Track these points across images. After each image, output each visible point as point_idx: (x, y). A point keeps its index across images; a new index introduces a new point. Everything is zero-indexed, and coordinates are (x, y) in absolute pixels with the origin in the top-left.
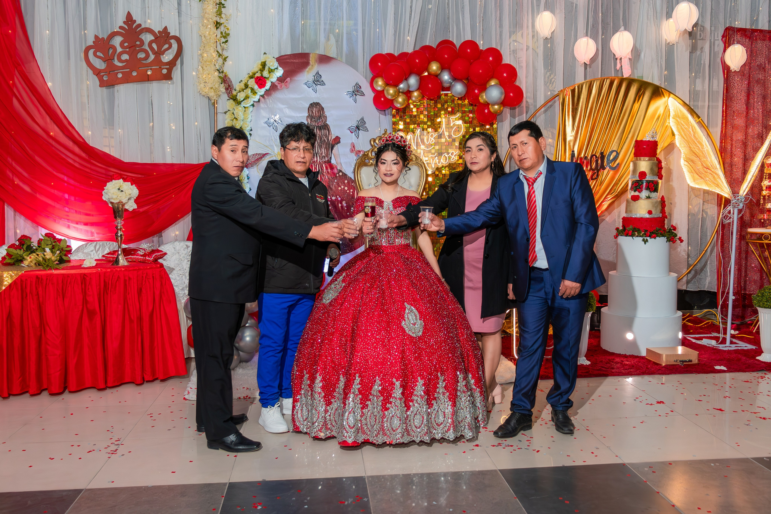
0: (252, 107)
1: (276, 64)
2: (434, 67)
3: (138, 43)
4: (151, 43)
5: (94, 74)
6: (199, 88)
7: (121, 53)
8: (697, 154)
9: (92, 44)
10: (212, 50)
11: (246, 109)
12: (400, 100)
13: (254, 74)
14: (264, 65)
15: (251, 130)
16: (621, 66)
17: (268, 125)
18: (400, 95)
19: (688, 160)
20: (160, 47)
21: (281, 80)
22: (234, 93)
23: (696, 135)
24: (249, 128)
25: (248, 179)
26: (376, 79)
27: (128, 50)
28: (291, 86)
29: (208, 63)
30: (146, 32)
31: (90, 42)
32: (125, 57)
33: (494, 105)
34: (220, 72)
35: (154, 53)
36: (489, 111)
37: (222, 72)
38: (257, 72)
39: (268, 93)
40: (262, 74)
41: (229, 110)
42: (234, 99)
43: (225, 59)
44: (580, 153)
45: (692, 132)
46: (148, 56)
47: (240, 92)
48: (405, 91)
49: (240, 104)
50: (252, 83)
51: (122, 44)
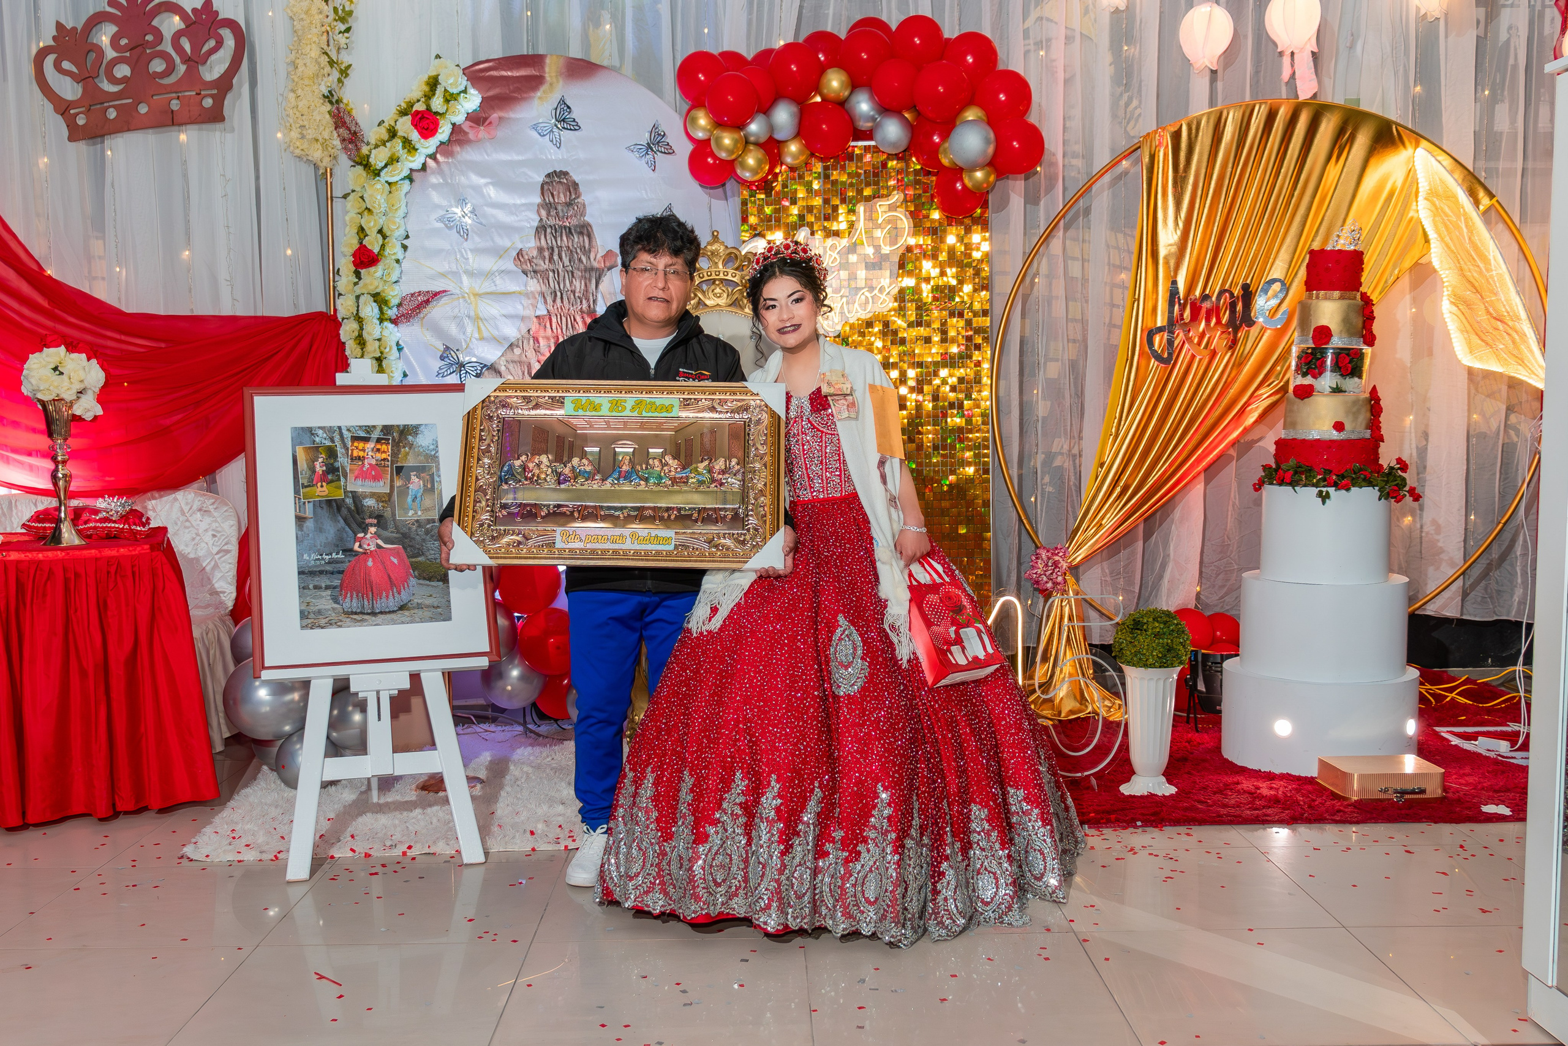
0: (407, 182)
1: (463, 82)
2: (835, 82)
3: (149, 38)
4: (177, 36)
5: (56, 110)
6: (287, 140)
7: (114, 62)
8: (1477, 284)
9: (52, 43)
10: (315, 53)
11: (394, 188)
12: (751, 161)
13: (411, 105)
14: (433, 83)
15: (407, 237)
16: (1294, 73)
17: (446, 225)
18: (750, 151)
19: (1458, 300)
20: (196, 46)
21: (477, 119)
22: (365, 150)
23: (1476, 239)
24: (401, 232)
25: (400, 349)
26: (693, 112)
27: (128, 54)
28: (501, 133)
29: (306, 82)
30: (166, 11)
31: (47, 39)
32: (123, 71)
33: (973, 169)
34: (331, 102)
35: (186, 60)
36: (964, 185)
37: (338, 101)
38: (418, 101)
39: (444, 148)
40: (429, 109)
41: (353, 191)
42: (367, 166)
43: (345, 72)
44: (1190, 288)
45: (1465, 230)
46: (171, 69)
47: (376, 146)
48: (763, 139)
49: (378, 175)
50: (405, 126)
51: (114, 42)
